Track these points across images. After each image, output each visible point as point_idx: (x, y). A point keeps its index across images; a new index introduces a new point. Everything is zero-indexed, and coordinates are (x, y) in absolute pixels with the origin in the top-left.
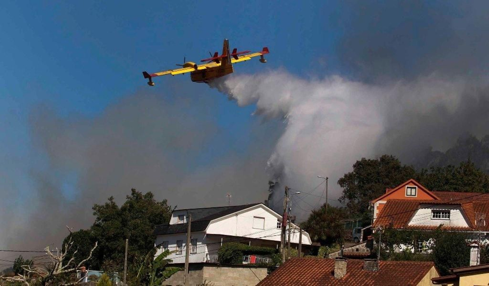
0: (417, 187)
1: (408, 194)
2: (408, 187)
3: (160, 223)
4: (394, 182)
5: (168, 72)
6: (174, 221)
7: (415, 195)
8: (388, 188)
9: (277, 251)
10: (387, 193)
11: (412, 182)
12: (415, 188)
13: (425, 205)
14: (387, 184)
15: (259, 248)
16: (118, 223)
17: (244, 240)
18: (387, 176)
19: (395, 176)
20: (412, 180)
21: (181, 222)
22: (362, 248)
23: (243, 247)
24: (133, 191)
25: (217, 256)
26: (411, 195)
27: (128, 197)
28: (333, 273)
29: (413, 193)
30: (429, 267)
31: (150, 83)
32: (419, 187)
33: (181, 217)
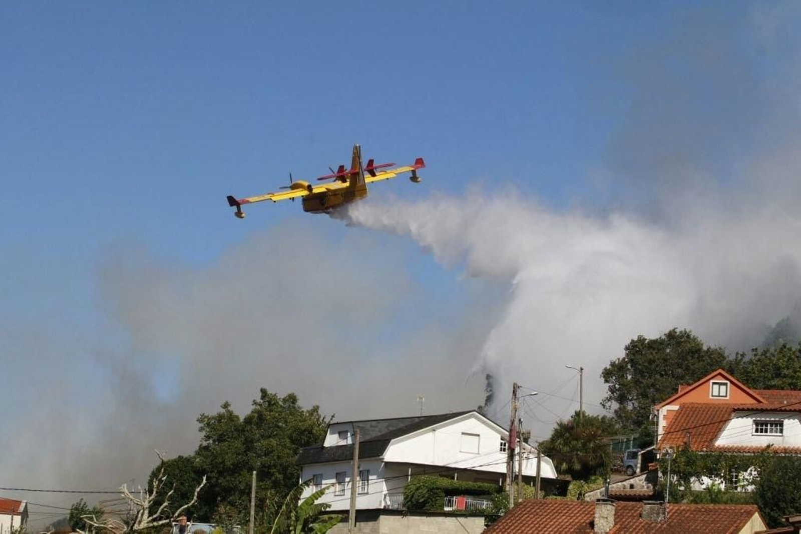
0: (728, 383)
1: (714, 394)
2: (714, 383)
3: (307, 444)
4: (693, 374)
5: (267, 197)
6: (331, 440)
7: (726, 396)
8: (682, 385)
9: (501, 490)
10: (680, 393)
11: (720, 374)
12: (726, 384)
13: (742, 411)
14: (682, 378)
15: (470, 484)
16: (238, 444)
17: (446, 471)
18: (679, 366)
19: (693, 365)
20: (720, 371)
21: (343, 443)
22: (640, 483)
23: (445, 482)
24: (264, 392)
25: (401, 498)
26: (719, 396)
27: (255, 403)
28: (592, 525)
29: (723, 393)
30: (750, 514)
31: (239, 214)
32: (732, 382)
33: (342, 434)
